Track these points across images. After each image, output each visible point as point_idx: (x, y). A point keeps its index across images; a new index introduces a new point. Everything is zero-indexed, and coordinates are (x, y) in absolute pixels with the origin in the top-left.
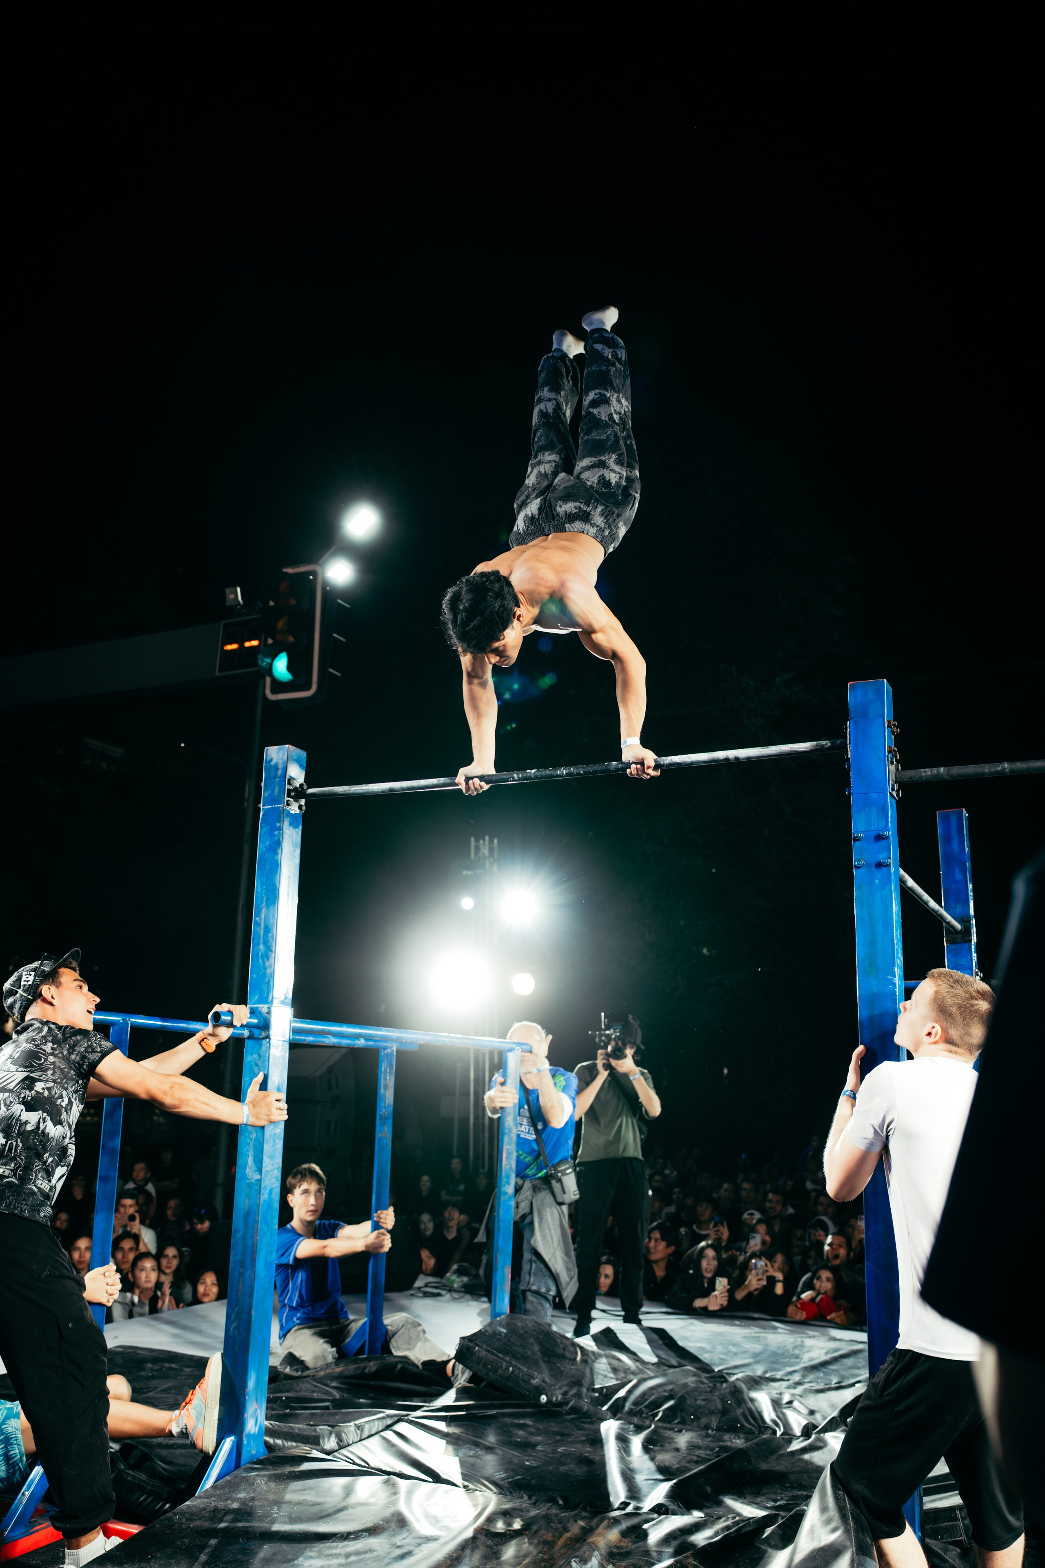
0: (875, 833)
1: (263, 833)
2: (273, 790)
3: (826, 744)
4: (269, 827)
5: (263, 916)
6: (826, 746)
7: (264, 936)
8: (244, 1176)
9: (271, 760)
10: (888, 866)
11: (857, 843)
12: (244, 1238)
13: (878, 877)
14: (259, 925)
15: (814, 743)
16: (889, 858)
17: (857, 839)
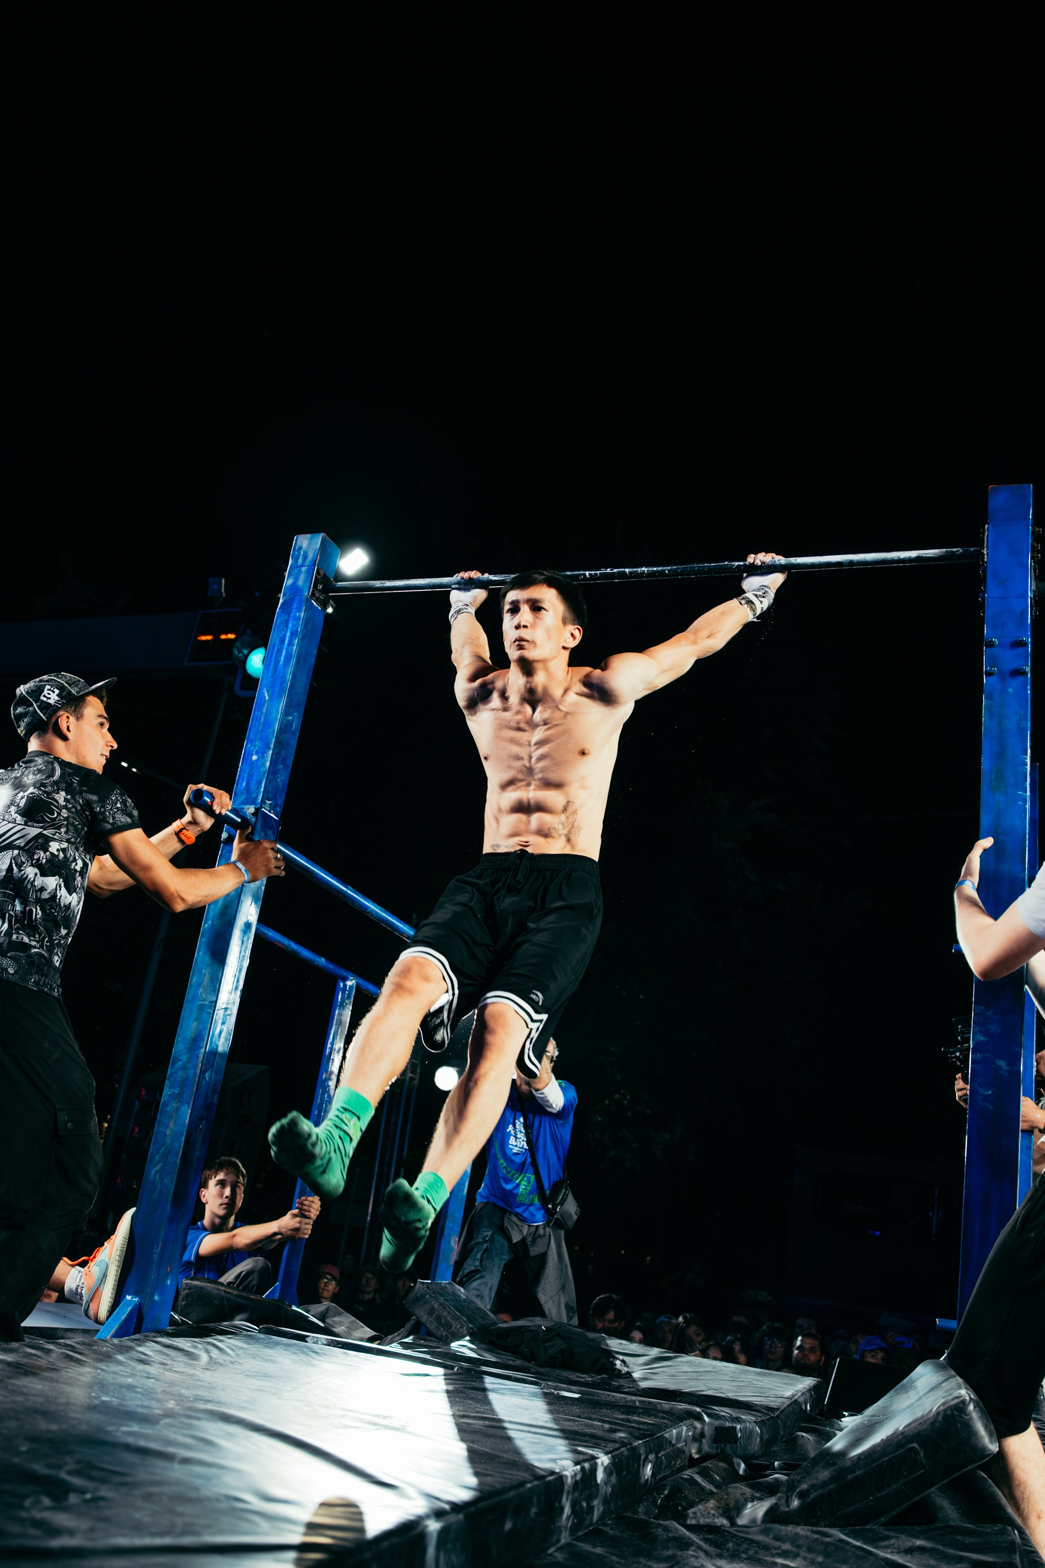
0: (1012, 640)
1: (279, 622)
2: (296, 579)
3: (958, 551)
4: (287, 617)
5: (264, 711)
6: (957, 553)
7: (262, 731)
8: (195, 996)
9: (300, 548)
10: (1024, 673)
11: (990, 650)
12: (184, 1068)
13: (1012, 686)
14: (259, 719)
15: (945, 550)
16: (1028, 665)
17: (991, 645)
